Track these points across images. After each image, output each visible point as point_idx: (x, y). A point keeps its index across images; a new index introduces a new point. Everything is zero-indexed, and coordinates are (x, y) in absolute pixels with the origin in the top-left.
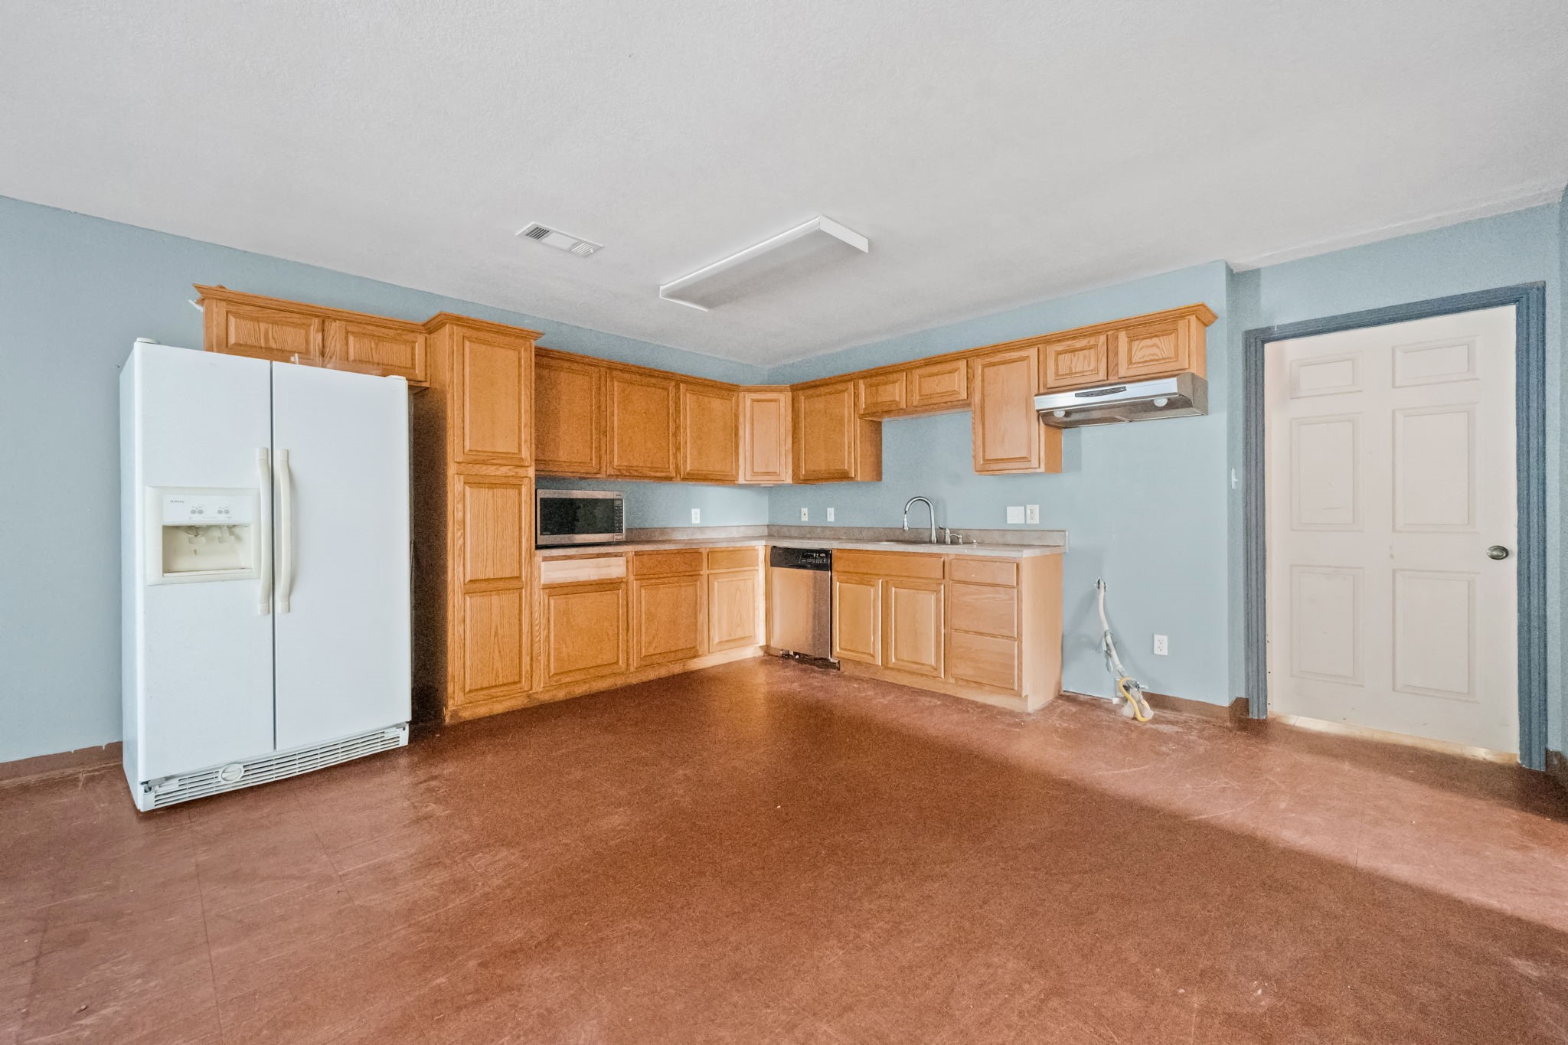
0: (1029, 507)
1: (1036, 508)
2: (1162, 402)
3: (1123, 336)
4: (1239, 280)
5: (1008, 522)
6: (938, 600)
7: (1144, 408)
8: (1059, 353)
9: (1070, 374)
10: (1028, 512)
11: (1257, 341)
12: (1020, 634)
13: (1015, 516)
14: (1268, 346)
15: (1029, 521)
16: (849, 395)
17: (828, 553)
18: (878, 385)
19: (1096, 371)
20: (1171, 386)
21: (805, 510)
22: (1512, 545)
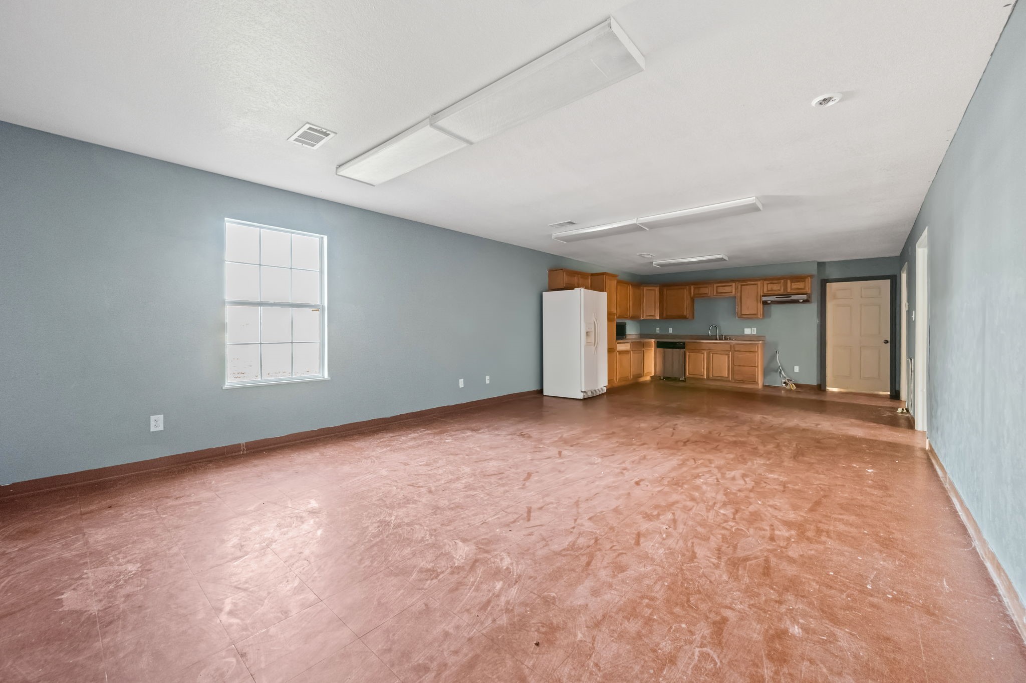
1: (757, 329)
2: (801, 301)
3: (789, 282)
4: (821, 265)
5: (745, 333)
6: (729, 357)
7: (796, 302)
8: (768, 284)
9: (772, 290)
10: (752, 330)
11: (824, 283)
12: (758, 365)
13: (747, 331)
14: (827, 284)
15: (753, 333)
16: (687, 290)
17: (684, 343)
18: (700, 288)
19: (780, 291)
20: (805, 297)
21: (658, 329)
22: (889, 339)
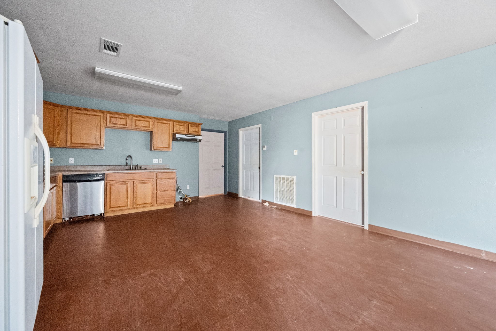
0: (159, 159)
1: (161, 159)
2: (198, 140)
3: (190, 125)
5: (154, 163)
6: (152, 185)
8: (177, 125)
9: (179, 130)
10: (159, 160)
13: (156, 161)
15: (159, 163)
16: (101, 118)
17: (104, 175)
18: (117, 118)
19: (184, 131)
22: (224, 165)
